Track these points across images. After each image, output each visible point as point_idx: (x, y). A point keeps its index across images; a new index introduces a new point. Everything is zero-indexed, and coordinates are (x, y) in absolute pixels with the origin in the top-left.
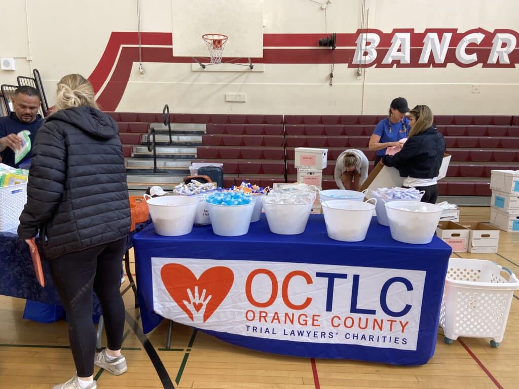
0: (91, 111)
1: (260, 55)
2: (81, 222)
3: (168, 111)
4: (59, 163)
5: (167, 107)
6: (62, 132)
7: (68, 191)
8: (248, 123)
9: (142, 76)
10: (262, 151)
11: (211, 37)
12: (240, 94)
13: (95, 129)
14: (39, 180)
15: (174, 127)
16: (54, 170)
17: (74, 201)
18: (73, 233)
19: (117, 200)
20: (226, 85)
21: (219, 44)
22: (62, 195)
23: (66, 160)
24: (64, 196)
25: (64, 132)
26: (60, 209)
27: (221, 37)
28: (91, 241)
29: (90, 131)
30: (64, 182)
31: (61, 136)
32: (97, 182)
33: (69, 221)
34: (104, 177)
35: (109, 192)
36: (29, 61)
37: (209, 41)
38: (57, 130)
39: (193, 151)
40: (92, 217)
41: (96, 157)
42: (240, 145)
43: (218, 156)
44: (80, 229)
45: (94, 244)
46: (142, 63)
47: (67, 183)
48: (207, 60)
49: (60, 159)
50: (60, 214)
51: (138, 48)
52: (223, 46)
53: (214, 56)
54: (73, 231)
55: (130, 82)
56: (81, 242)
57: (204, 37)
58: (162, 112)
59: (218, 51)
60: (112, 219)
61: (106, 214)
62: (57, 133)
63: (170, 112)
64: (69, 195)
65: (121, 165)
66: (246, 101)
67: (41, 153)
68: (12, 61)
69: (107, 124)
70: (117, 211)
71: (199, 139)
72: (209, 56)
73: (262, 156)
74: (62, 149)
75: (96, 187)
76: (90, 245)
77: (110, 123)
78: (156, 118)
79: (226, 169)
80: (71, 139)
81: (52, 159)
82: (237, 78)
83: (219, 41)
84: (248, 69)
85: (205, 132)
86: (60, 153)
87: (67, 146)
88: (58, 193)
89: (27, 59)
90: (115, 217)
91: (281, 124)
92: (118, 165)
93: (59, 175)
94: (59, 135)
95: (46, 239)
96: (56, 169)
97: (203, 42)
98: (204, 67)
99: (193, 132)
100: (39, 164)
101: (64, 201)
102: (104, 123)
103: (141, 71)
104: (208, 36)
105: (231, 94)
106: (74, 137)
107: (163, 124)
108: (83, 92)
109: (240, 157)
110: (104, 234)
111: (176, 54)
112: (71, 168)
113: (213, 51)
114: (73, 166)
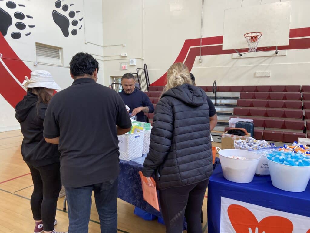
0: (189, 87)
1: (287, 44)
2: (182, 167)
3: (216, 84)
4: (168, 126)
5: (215, 82)
6: (171, 104)
7: (174, 145)
8: (271, 91)
9: (200, 64)
10: (285, 111)
11: (250, 35)
12: (266, 71)
13: (191, 100)
14: (157, 137)
15: (219, 94)
16: (166, 131)
17: (177, 151)
18: (176, 174)
19: (205, 150)
20: (255, 66)
21: (255, 39)
22: (170, 147)
23: (173, 124)
24: (171, 148)
25: (172, 104)
26: (169, 157)
27: (258, 34)
28: (188, 181)
29: (188, 102)
30: (172, 138)
31: (170, 107)
32: (192, 138)
33: (174, 165)
34: (196, 134)
35: (199, 145)
36: (143, 60)
37: (249, 38)
38: (168, 103)
39: (230, 110)
40: (188, 163)
41: (192, 120)
42: (266, 107)
43: (249, 114)
44: (181, 172)
45: (189, 184)
46: (201, 56)
47: (173, 139)
48: (246, 50)
49: (170, 123)
50: (168, 160)
51: (200, 48)
52: (258, 40)
53: (251, 47)
54: (177, 173)
55: (193, 68)
56: (181, 181)
57: (246, 35)
58: (212, 85)
59: (255, 44)
60: (201, 166)
61: (198, 161)
62: (168, 105)
63: (217, 85)
64: (174, 148)
65: (208, 124)
66: (270, 76)
67: (159, 119)
68: (135, 60)
69: (199, 95)
70: (204, 160)
71: (234, 102)
72: (248, 48)
73: (284, 115)
74: (171, 116)
75: (191, 142)
76: (187, 184)
77: (201, 94)
78: (207, 89)
79: (256, 123)
80: (177, 109)
81: (165, 123)
82: (265, 61)
83: (256, 37)
84: (274, 54)
85: (239, 98)
86: (169, 118)
87: (174, 113)
88: (168, 146)
89: (142, 59)
90: (203, 164)
91: (298, 92)
92: (206, 124)
93: (168, 133)
94: (169, 106)
95: (159, 176)
96: (167, 130)
97: (244, 39)
98: (241, 55)
99: (231, 97)
100: (157, 127)
101: (172, 152)
102: (197, 95)
103: (200, 61)
104: (248, 34)
105: (259, 72)
106: (179, 107)
107: (212, 93)
108: (185, 74)
109: (266, 115)
110: (196, 177)
111: (224, 49)
112: (176, 129)
113: (251, 44)
114: (177, 127)
